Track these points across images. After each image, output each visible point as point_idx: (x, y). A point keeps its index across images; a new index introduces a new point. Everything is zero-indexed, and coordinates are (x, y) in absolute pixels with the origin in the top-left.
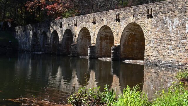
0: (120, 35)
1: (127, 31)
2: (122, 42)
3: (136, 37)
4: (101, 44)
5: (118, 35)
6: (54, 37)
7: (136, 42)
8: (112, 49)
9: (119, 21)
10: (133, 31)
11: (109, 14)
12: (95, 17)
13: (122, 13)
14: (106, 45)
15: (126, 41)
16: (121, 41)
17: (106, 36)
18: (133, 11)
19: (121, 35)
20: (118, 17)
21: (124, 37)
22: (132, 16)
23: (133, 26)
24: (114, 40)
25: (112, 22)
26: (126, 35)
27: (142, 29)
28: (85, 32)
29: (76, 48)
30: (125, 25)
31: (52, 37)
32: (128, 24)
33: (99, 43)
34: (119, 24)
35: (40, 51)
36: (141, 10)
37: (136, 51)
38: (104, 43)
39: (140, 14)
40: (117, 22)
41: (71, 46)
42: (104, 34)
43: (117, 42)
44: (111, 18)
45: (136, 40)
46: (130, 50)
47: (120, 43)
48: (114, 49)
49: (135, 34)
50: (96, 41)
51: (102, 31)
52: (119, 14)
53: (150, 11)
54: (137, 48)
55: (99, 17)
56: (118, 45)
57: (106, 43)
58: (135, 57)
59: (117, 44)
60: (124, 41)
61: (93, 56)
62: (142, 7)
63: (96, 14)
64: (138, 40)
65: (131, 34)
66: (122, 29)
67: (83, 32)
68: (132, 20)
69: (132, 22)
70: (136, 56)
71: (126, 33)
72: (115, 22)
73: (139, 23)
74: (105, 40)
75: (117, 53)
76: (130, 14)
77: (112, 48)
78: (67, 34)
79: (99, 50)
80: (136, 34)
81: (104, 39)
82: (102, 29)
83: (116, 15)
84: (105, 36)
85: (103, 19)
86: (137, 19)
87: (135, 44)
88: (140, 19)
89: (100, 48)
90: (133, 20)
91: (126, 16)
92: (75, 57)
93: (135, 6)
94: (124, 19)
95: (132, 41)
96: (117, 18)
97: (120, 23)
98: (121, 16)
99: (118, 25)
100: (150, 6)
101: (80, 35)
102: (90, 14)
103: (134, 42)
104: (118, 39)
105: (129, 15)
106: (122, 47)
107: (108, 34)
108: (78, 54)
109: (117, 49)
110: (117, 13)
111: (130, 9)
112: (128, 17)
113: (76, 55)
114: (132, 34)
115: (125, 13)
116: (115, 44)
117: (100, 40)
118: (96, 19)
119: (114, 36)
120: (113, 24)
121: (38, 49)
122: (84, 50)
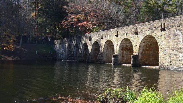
1: (144, 42)
2: (140, 51)
3: (152, 47)
4: (123, 53)
5: (136, 45)
6: (84, 48)
7: (152, 51)
9: (137, 34)
10: (149, 42)
11: (129, 29)
12: (117, 32)
13: (140, 27)
14: (127, 54)
15: (143, 50)
16: (139, 50)
17: (127, 46)
18: (149, 26)
19: (139, 45)
20: (136, 31)
21: (142, 47)
22: (148, 30)
23: (149, 38)
24: (134, 50)
25: (132, 35)
26: (143, 45)
27: (157, 40)
28: (110, 44)
29: (102, 56)
30: (142, 37)
31: (83, 48)
32: (144, 36)
33: (121, 52)
34: (137, 37)
35: (74, 59)
36: (156, 25)
37: (152, 58)
38: (125, 52)
39: (155, 28)
41: (99, 55)
42: (125, 45)
43: (136, 51)
44: (130, 32)
45: (152, 50)
46: (147, 57)
47: (138, 52)
48: (133, 57)
49: (151, 45)
50: (118, 51)
52: (137, 28)
53: (163, 25)
54: (152, 56)
55: (121, 31)
57: (127, 52)
59: (136, 53)
60: (141, 50)
61: (116, 63)
62: (156, 22)
63: (118, 29)
64: (153, 50)
65: (147, 44)
66: (140, 41)
67: (108, 43)
68: (148, 33)
69: (148, 35)
70: (152, 62)
71: (143, 44)
72: (134, 35)
73: (154, 36)
75: (136, 60)
76: (146, 28)
78: (95, 46)
79: (121, 57)
81: (125, 49)
82: (123, 41)
83: (135, 29)
85: (124, 33)
86: (152, 32)
87: (151, 53)
88: (155, 32)
91: (143, 30)
92: (102, 64)
93: (151, 22)
94: (141, 33)
95: (148, 50)
96: (135, 32)
97: (138, 35)
98: (139, 30)
99: (136, 38)
100: (163, 21)
101: (105, 46)
102: (113, 29)
103: (150, 51)
104: (137, 49)
105: (145, 29)
106: (140, 55)
108: (104, 61)
109: (136, 57)
110: (135, 28)
111: (146, 24)
112: (145, 31)
113: (102, 62)
114: (148, 44)
115: (142, 28)
116: (134, 53)
117: (122, 50)
118: (118, 33)
119: (133, 47)
120: (132, 37)
121: (72, 58)
122: (109, 58)
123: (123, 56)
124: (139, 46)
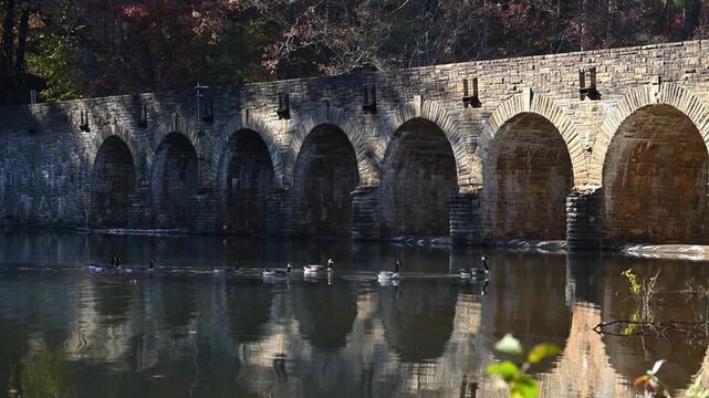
0: (601, 151)
1: (628, 134)
2: (607, 178)
3: (658, 156)
4: (501, 184)
5: (590, 150)
6: (234, 159)
7: (656, 175)
8: (570, 204)
9: (593, 94)
10: (648, 134)
11: (546, 70)
12: (475, 81)
13: (609, 66)
14: (518, 190)
15: (620, 173)
16: (603, 174)
17: (520, 153)
18: (657, 64)
19: (605, 149)
20: (588, 84)
21: (617, 157)
22: (655, 79)
23: (652, 117)
24: (575, 170)
25: (564, 102)
26: (622, 150)
27: (699, 127)
28: (415, 138)
29: (374, 204)
30: (624, 114)
31: (226, 160)
32: (634, 108)
33: (495, 184)
34: (594, 109)
36: (693, 61)
37: (658, 211)
38: (512, 184)
39: (689, 75)
40: (582, 99)
41: (355, 195)
42: (513, 145)
43: (588, 174)
44: (554, 84)
45: (658, 169)
46: (638, 205)
47: (600, 182)
48: (578, 205)
49: (654, 147)
50: (479, 176)
51: (510, 133)
52: (593, 70)
54: (659, 199)
55: (499, 80)
56: (594, 188)
57: (520, 182)
58: (654, 232)
59: (588, 186)
60: (613, 174)
61: (470, 237)
62: (695, 49)
63: (481, 67)
64: (662, 170)
65: (638, 146)
66: (610, 128)
67: (407, 137)
68: (653, 95)
69: (653, 101)
70: (659, 229)
71: (625, 143)
72: (577, 101)
73: (683, 107)
74: (517, 172)
75: (592, 219)
76: (644, 70)
77: (572, 201)
78: (314, 147)
79: (495, 208)
80: (658, 146)
81: (514, 167)
82: (508, 128)
83: (582, 75)
84: (516, 152)
85: (515, 88)
86: (677, 93)
87: (655, 184)
88: (690, 93)
89: (499, 203)
90: (659, 96)
91: (627, 79)
92: (375, 241)
93: (668, 45)
94: (617, 91)
95: (643, 173)
96: (582, 84)
97: (600, 103)
98: (604, 80)
99: (589, 113)
101: (393, 150)
102: (449, 66)
103: (652, 174)
104: (593, 166)
105: (640, 77)
106: (608, 196)
107: (527, 144)
108: (384, 229)
109: (590, 203)
110: (584, 66)
111: (645, 52)
112: (636, 84)
113: (376, 235)
114: (645, 145)
115: (621, 68)
116: (576, 186)
117: (497, 169)
118: (481, 85)
119: (572, 156)
120: (564, 108)
121: (141, 215)
122: (410, 212)
123: (502, 203)
124: (606, 154)
